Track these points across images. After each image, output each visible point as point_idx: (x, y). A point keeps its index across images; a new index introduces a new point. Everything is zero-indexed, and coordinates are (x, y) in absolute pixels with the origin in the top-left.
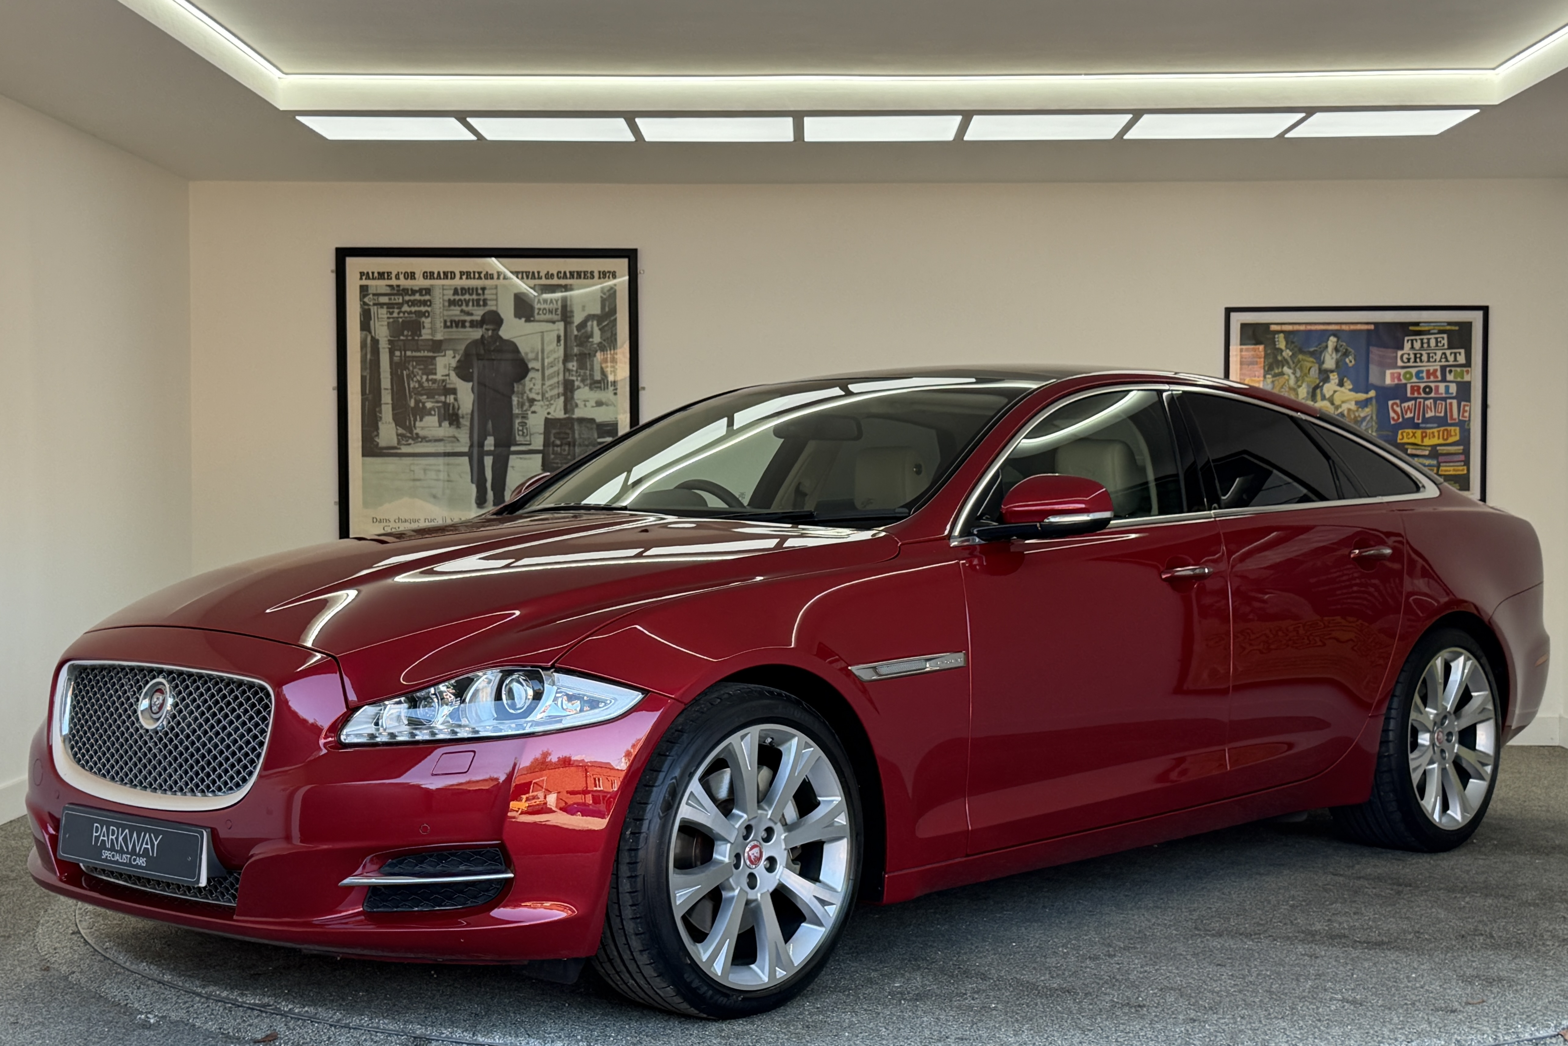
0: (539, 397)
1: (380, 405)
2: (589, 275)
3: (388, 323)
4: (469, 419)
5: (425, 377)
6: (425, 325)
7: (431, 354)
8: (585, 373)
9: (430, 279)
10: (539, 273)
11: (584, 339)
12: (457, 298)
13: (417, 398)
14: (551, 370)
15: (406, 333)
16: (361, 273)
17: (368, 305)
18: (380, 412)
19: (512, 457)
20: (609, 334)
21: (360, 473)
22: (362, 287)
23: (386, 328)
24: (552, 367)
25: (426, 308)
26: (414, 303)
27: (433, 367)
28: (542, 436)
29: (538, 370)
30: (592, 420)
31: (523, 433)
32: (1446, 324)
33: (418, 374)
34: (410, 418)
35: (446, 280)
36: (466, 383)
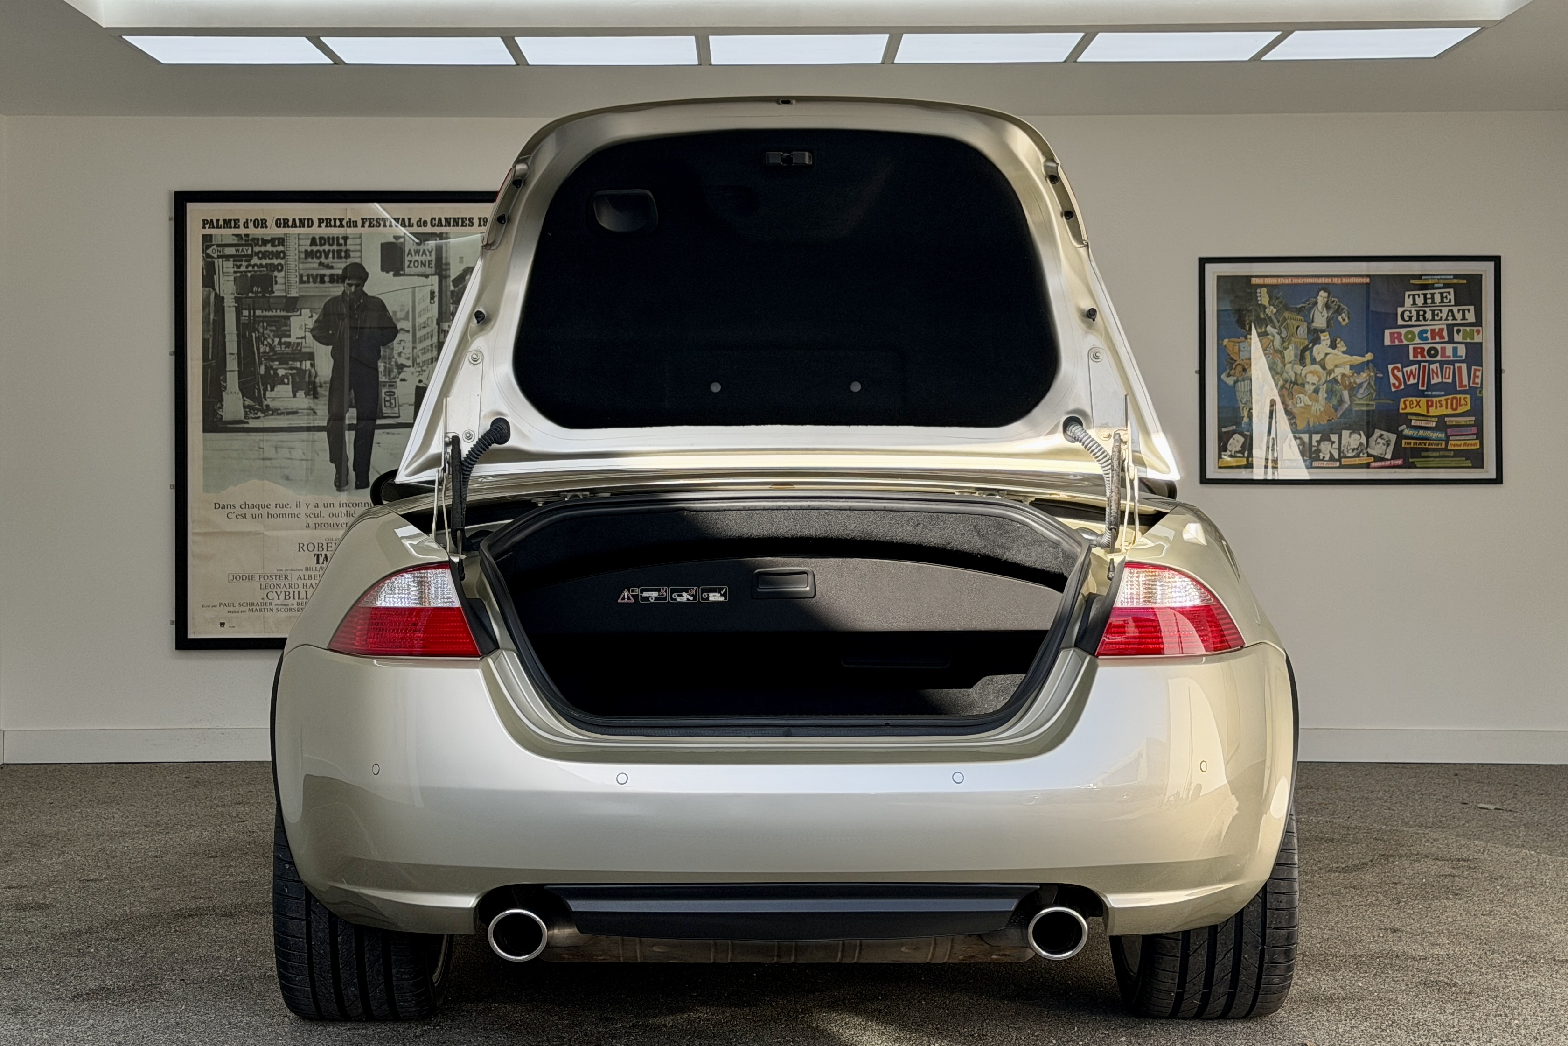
0: (409, 363)
1: (225, 372)
2: (468, 222)
3: (235, 278)
4: (328, 388)
5: (277, 340)
6: (277, 279)
7: (284, 313)
9: (284, 227)
10: (409, 219)
12: (315, 248)
13: (268, 364)
14: (424, 332)
15: (255, 289)
16: (203, 221)
17: (214, 258)
18: (225, 381)
19: (376, 431)
21: (201, 451)
22: (203, 236)
23: (233, 283)
24: (424, 327)
25: (279, 261)
26: (265, 255)
27: (287, 328)
28: (413, 408)
29: (408, 331)
31: (391, 404)
32: (1452, 277)
33: (269, 336)
34: (259, 387)
35: (302, 228)
36: (324, 346)
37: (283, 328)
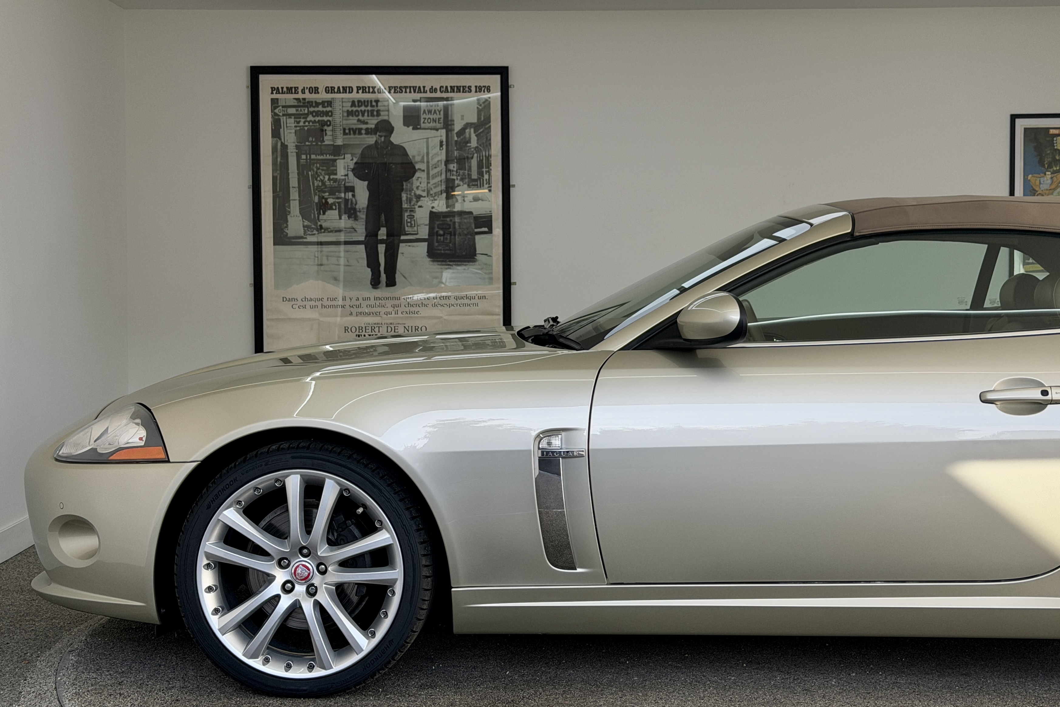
0: (424, 194)
1: (289, 201)
2: (467, 89)
3: (295, 131)
4: (365, 213)
5: (327, 177)
6: (327, 132)
7: (332, 157)
8: (464, 173)
9: (332, 93)
10: (424, 87)
11: (463, 143)
12: (354, 109)
13: (321, 195)
14: (435, 171)
15: (310, 139)
16: (272, 88)
17: (279, 115)
18: (290, 208)
19: (401, 245)
20: (484, 141)
21: (273, 259)
22: (272, 99)
23: (294, 134)
24: (435, 168)
25: (328, 118)
26: (317, 114)
27: (335, 168)
28: (428, 227)
29: (424, 171)
30: (471, 213)
31: (411, 224)
33: (321, 174)
34: (314, 212)
35: (344, 94)
36: (362, 182)
37: (332, 168)
